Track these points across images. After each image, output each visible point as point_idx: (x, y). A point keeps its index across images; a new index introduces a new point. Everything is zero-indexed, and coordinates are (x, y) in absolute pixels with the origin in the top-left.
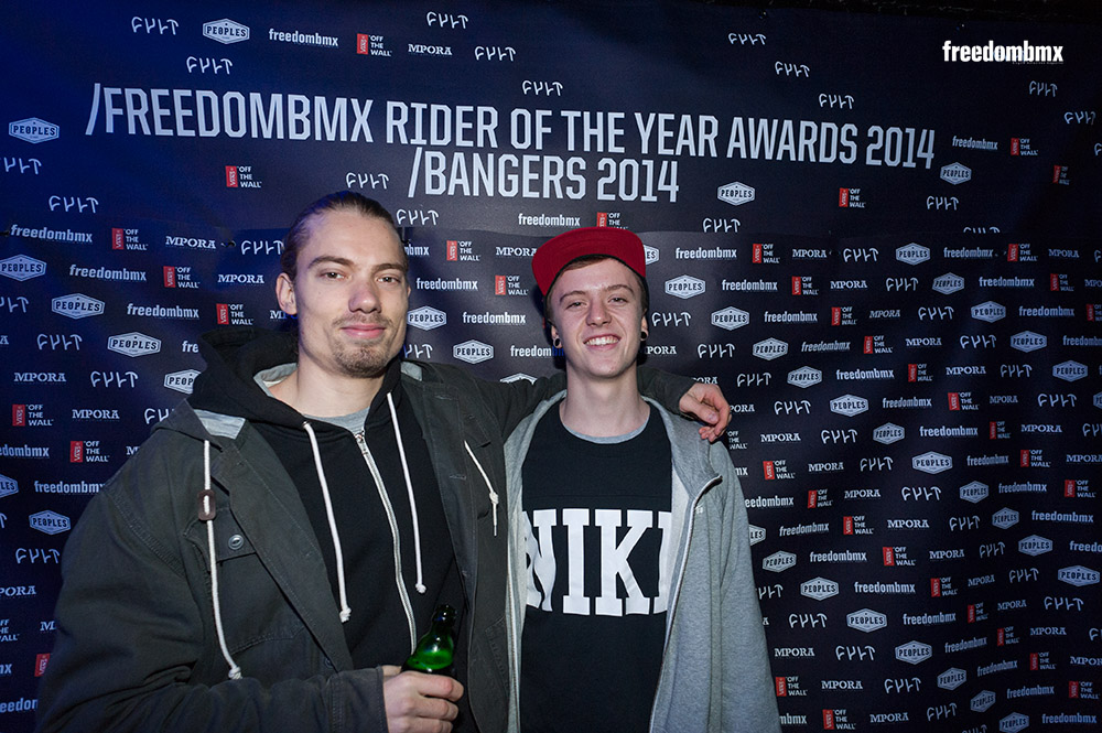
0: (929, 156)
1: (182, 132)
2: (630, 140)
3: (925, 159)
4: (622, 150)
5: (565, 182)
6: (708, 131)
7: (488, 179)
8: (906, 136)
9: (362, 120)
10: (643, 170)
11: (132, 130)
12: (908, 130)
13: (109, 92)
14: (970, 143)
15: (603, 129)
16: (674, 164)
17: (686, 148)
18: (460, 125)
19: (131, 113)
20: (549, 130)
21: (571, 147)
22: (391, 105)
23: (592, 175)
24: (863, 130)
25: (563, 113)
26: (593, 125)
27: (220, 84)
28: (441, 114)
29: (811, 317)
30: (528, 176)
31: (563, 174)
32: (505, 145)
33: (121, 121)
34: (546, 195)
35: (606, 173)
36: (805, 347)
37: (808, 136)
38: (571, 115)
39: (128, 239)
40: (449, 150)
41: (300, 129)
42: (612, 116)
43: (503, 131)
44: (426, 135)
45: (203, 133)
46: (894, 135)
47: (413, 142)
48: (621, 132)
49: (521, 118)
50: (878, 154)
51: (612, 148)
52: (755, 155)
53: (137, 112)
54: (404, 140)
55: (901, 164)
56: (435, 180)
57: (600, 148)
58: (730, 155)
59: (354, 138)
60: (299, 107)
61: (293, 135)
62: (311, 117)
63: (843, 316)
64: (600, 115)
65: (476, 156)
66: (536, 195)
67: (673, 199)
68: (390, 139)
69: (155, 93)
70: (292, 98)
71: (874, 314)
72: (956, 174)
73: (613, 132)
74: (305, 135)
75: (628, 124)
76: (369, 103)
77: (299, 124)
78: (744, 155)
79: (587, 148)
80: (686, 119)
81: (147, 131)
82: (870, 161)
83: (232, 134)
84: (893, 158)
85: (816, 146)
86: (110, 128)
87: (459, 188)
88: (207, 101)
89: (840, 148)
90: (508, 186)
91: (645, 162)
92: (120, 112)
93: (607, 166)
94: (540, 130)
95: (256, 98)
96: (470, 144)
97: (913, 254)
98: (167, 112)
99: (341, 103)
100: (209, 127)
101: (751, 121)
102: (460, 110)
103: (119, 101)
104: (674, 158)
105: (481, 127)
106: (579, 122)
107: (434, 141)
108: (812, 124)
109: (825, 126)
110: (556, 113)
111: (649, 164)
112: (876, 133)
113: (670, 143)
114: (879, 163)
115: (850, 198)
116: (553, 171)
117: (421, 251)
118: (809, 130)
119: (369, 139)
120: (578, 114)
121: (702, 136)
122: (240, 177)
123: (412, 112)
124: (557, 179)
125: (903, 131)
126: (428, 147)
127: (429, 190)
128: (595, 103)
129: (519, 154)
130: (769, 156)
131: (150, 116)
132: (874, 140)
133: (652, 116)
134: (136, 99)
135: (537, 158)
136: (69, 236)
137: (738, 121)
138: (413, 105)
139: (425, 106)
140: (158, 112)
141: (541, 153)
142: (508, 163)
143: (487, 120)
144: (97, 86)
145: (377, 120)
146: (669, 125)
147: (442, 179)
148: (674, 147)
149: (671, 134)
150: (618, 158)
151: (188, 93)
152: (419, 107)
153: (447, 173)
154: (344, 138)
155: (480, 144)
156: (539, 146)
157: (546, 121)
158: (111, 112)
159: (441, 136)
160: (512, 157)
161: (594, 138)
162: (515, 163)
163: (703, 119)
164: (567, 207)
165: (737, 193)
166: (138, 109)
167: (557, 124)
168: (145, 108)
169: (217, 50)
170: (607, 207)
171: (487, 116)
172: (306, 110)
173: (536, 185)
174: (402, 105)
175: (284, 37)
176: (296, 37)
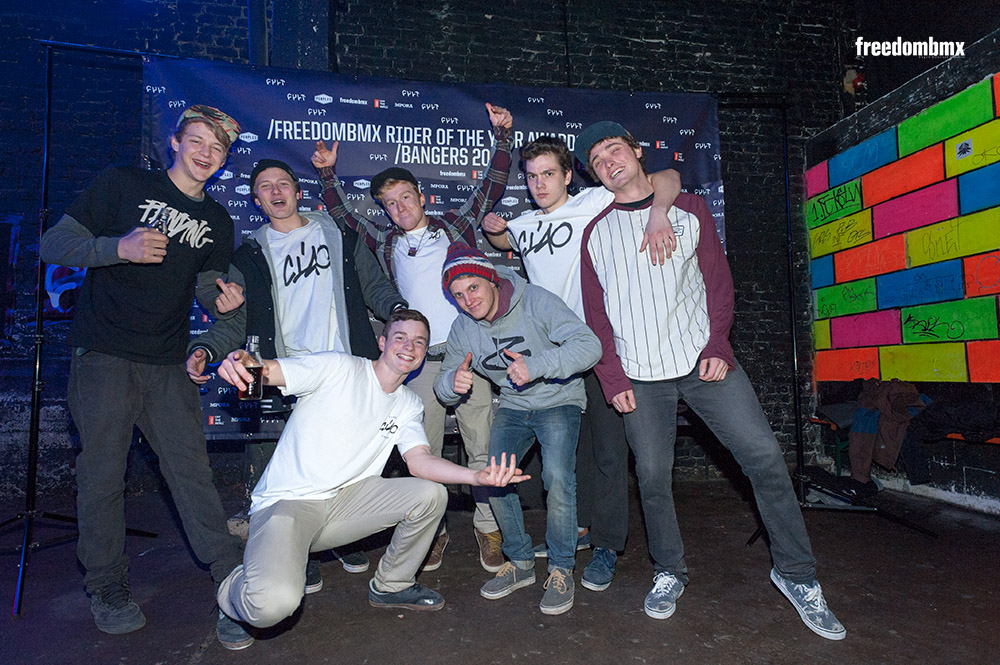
1: (305, 138)
2: (486, 141)
4: (482, 145)
5: (459, 158)
6: (519, 137)
7: (427, 156)
9: (377, 133)
11: (285, 138)
13: (277, 122)
15: (474, 137)
18: (416, 135)
19: (285, 130)
20: (452, 137)
21: (462, 144)
22: (388, 127)
23: (470, 155)
25: (458, 131)
26: (471, 135)
27: (321, 119)
28: (408, 131)
30: (444, 155)
31: (457, 155)
32: (434, 143)
33: (281, 134)
34: (452, 163)
35: (476, 154)
38: (461, 131)
40: (412, 145)
41: (352, 137)
42: (478, 132)
43: (433, 138)
44: (402, 139)
47: (397, 142)
48: (482, 138)
49: (441, 132)
54: (393, 141)
56: (406, 156)
57: (474, 145)
59: (374, 140)
60: (352, 128)
61: (349, 139)
62: (356, 132)
64: (473, 131)
65: (423, 148)
66: (447, 163)
68: (388, 141)
69: (295, 123)
70: (349, 125)
73: (479, 138)
74: (354, 139)
75: (485, 135)
76: (379, 127)
77: (352, 134)
79: (468, 144)
81: (291, 138)
86: (277, 137)
87: (416, 160)
88: (316, 126)
90: (436, 160)
92: (281, 130)
93: (476, 152)
94: (449, 137)
95: (335, 124)
96: (420, 143)
98: (299, 130)
99: (368, 126)
100: (316, 136)
102: (416, 129)
103: (281, 126)
105: (425, 136)
106: (465, 134)
107: (406, 142)
109: (569, 136)
110: (455, 130)
116: (454, 154)
119: (379, 140)
120: (464, 131)
121: (516, 140)
123: (397, 130)
124: (456, 157)
126: (402, 144)
127: (403, 161)
128: (472, 127)
129: (440, 147)
131: (293, 132)
134: (288, 125)
135: (447, 148)
137: (531, 133)
138: (397, 127)
139: (402, 128)
140: (296, 130)
141: (449, 147)
142: (436, 150)
143: (427, 134)
144: (273, 120)
145: (383, 133)
147: (409, 157)
150: (481, 149)
151: (308, 123)
152: (400, 128)
153: (411, 154)
154: (369, 140)
155: (424, 142)
156: (448, 144)
158: (277, 130)
159: (408, 139)
160: (437, 148)
161: (471, 141)
162: (439, 150)
163: (516, 133)
164: (460, 168)
166: (288, 129)
167: (456, 135)
168: (291, 129)
169: (320, 106)
170: (477, 168)
171: (427, 131)
172: (355, 129)
173: (447, 159)
174: (392, 127)
175: (346, 101)
176: (351, 101)
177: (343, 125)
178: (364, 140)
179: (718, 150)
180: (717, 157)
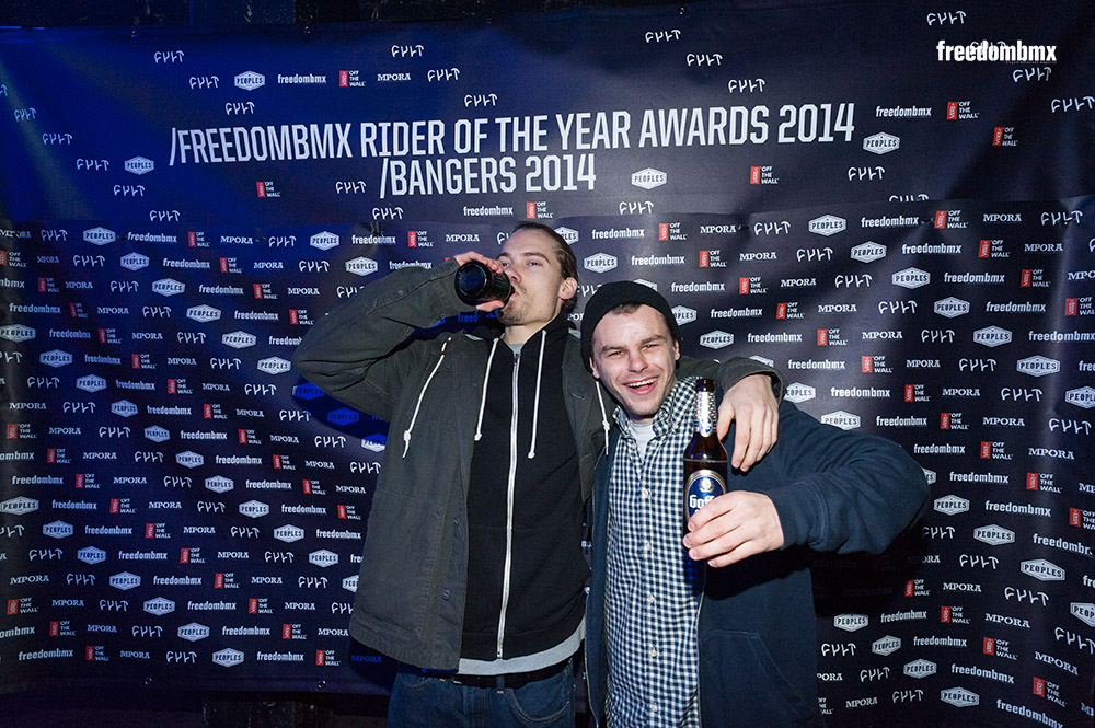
0: (849, 129)
1: (228, 159)
2: (552, 139)
3: (845, 132)
4: (545, 148)
5: (499, 178)
6: (621, 124)
7: (436, 180)
8: (821, 113)
9: (343, 140)
10: (564, 164)
11: (197, 161)
12: (823, 106)
13: (181, 133)
14: (898, 112)
15: (526, 131)
16: (591, 156)
17: (601, 142)
19: (196, 147)
20: (485, 136)
21: (503, 149)
22: (364, 126)
23: (521, 172)
24: (774, 111)
25: (497, 121)
26: (521, 128)
27: (248, 122)
28: (401, 129)
29: (719, 287)
30: (469, 176)
31: (494, 173)
32: (450, 152)
33: (190, 153)
34: (485, 190)
35: (533, 168)
36: (714, 313)
37: (718, 121)
38: (502, 121)
39: (198, 239)
40: (408, 159)
41: (302, 152)
42: (537, 119)
43: (448, 140)
44: (390, 148)
45: (241, 159)
46: (809, 113)
47: (381, 154)
48: (544, 132)
49: (463, 127)
50: (792, 132)
51: (537, 147)
52: (665, 143)
53: (199, 147)
54: (374, 154)
55: (817, 138)
56: (399, 183)
57: (527, 148)
58: (642, 144)
59: (339, 155)
60: (300, 134)
61: (298, 156)
62: (309, 141)
63: (750, 285)
64: (527, 119)
65: (428, 162)
66: (477, 191)
67: (591, 187)
68: (364, 154)
69: (209, 132)
70: (295, 128)
71: (786, 283)
72: (882, 143)
73: (538, 133)
74: (306, 156)
75: (550, 126)
76: (348, 125)
77: (301, 146)
78: (655, 144)
79: (516, 149)
80: (601, 116)
81: (206, 160)
82: (782, 139)
83: (259, 158)
84: (807, 134)
85: (727, 130)
86: (184, 161)
87: (417, 188)
88: (241, 134)
89: (751, 129)
90: (454, 186)
91: (565, 157)
92: (188, 147)
93: (533, 163)
94: (478, 136)
95: (271, 129)
96: (423, 152)
97: (828, 225)
98: (217, 145)
99: (328, 127)
100: (244, 154)
101: (661, 112)
102: (416, 124)
103: (188, 140)
104: (591, 151)
105: (432, 138)
106: (509, 127)
108: (722, 110)
109: (734, 110)
110: (492, 121)
111: (569, 158)
112: (788, 112)
113: (587, 138)
114: (792, 140)
115: (762, 175)
116: (489, 170)
117: (391, 240)
118: (718, 116)
119: (349, 155)
120: (509, 120)
121: (616, 130)
122: (267, 189)
123: (379, 130)
124: (492, 176)
125: (818, 107)
126: (393, 158)
127: (395, 192)
128: (522, 110)
129: (461, 158)
130: (679, 142)
131: (207, 148)
132: (787, 118)
134: (197, 136)
135: (475, 160)
136: (162, 238)
137: (649, 114)
138: (380, 124)
139: (389, 124)
140: (212, 146)
141: (479, 156)
142: (453, 166)
143: (436, 132)
144: (174, 129)
145: (354, 139)
146: (586, 123)
147: (404, 182)
148: (591, 142)
149: (587, 131)
150: (542, 155)
151: (229, 130)
152: (385, 126)
153: (407, 177)
154: (332, 156)
155: (431, 152)
156: (477, 150)
157: (483, 128)
158: (184, 147)
159: (401, 148)
160: (456, 161)
161: (521, 140)
162: (459, 166)
163: (616, 115)
164: (502, 199)
165: (649, 178)
166: (197, 145)
167: (491, 130)
168: (203, 143)
169: (244, 95)
170: (533, 197)
171: (436, 128)
172: (305, 136)
173: (476, 183)
174: (372, 125)
175: (288, 80)
176: (297, 79)
178: (323, 155)
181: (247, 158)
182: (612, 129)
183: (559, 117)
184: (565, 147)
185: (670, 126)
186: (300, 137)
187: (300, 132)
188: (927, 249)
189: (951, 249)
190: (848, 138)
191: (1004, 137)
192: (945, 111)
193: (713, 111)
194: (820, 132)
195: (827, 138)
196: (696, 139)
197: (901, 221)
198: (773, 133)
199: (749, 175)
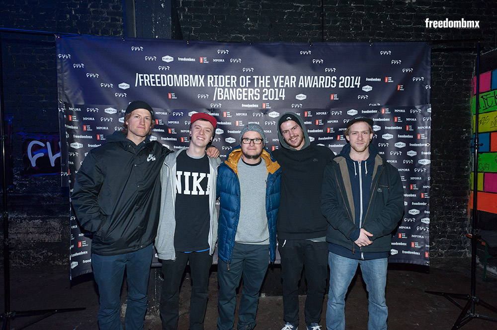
0: (359, 84)
1: (157, 85)
2: (271, 84)
3: (357, 85)
4: (269, 86)
5: (254, 95)
6: (293, 80)
7: (233, 94)
8: (351, 79)
9: (202, 81)
10: (275, 91)
11: (146, 85)
12: (352, 77)
13: (140, 75)
14: (372, 80)
15: (264, 81)
16: (284, 90)
17: (287, 85)
18: (227, 81)
19: (145, 80)
21: (256, 86)
22: (209, 76)
23: (261, 93)
24: (338, 78)
25: (254, 77)
26: (262, 80)
27: (166, 73)
28: (222, 78)
29: (321, 131)
30: (244, 94)
31: (253, 93)
33: (143, 82)
34: (249, 99)
35: (265, 93)
36: (319, 139)
37: (322, 80)
38: (256, 77)
40: (224, 88)
41: (186, 84)
42: (267, 77)
43: (238, 82)
44: (218, 84)
45: (163, 85)
46: (348, 79)
47: (215, 86)
48: (269, 81)
49: (242, 78)
50: (343, 84)
51: (267, 86)
52: (306, 86)
53: (147, 80)
54: (212, 86)
55: (350, 87)
56: (220, 95)
57: (263, 86)
58: (299, 86)
59: (200, 86)
62: (189, 80)
63: (330, 130)
65: (231, 89)
66: (246, 99)
67: (283, 99)
68: (209, 86)
69: (151, 75)
70: (184, 76)
71: (340, 130)
72: (367, 88)
73: (267, 81)
74: (188, 85)
75: (271, 79)
76: (203, 76)
77: (186, 82)
78: (303, 86)
79: (260, 86)
80: (287, 77)
81: (149, 85)
82: (340, 86)
83: (170, 85)
84: (347, 85)
85: (324, 83)
86: (141, 85)
87: (226, 98)
88: (164, 77)
89: (331, 83)
90: (239, 97)
91: (276, 89)
92: (143, 80)
93: (265, 91)
94: (248, 82)
95: (175, 76)
96: (229, 86)
97: (352, 112)
98: (154, 80)
99: (196, 76)
101: (306, 77)
102: (227, 77)
103: (142, 78)
104: (284, 88)
105: (232, 81)
106: (258, 79)
107: (220, 86)
109: (327, 77)
110: (252, 77)
111: (277, 90)
112: (342, 78)
113: (283, 84)
114: (343, 87)
115: (334, 97)
116: (251, 93)
117: (217, 114)
118: (322, 78)
119: (204, 86)
120: (258, 77)
121: (292, 82)
122: (172, 96)
123: (214, 78)
124: (252, 95)
126: (218, 88)
127: (219, 99)
128: (261, 73)
130: (310, 86)
131: (150, 81)
132: (342, 80)
133: (278, 77)
134: (146, 77)
135: (246, 89)
137: (302, 77)
138: (214, 76)
139: (218, 76)
140: (152, 80)
141: (248, 88)
142: (239, 91)
143: (234, 80)
144: (137, 74)
145: (205, 80)
146: (283, 79)
147: (222, 95)
148: (284, 85)
149: (283, 81)
150: (268, 89)
151: (159, 75)
152: (216, 76)
153: (223, 94)
154: (197, 86)
155: (232, 86)
156: (247, 86)
157: (249, 79)
158: (141, 80)
159: (222, 84)
160: (240, 89)
161: (262, 83)
162: (241, 91)
163: (292, 77)
164: (255, 102)
165: (301, 97)
167: (252, 80)
168: (149, 79)
169: (165, 64)
170: (266, 102)
171: (234, 78)
172: (188, 79)
173: (247, 96)
174: (211, 76)
175: (182, 59)
176: (185, 59)
177: (180, 76)
178: (194, 85)
179: (429, 82)
180: (428, 87)
181: (166, 85)
182: (290, 81)
183: (274, 77)
184: (276, 86)
185: (308, 81)
186: (186, 79)
187: (186, 77)
188: (380, 120)
189: (387, 120)
190: (358, 87)
191: (400, 88)
192: (385, 80)
193: (320, 77)
194: (351, 85)
195: (352, 86)
196: (315, 85)
197: (373, 111)
198: (338, 84)
199: (330, 97)
